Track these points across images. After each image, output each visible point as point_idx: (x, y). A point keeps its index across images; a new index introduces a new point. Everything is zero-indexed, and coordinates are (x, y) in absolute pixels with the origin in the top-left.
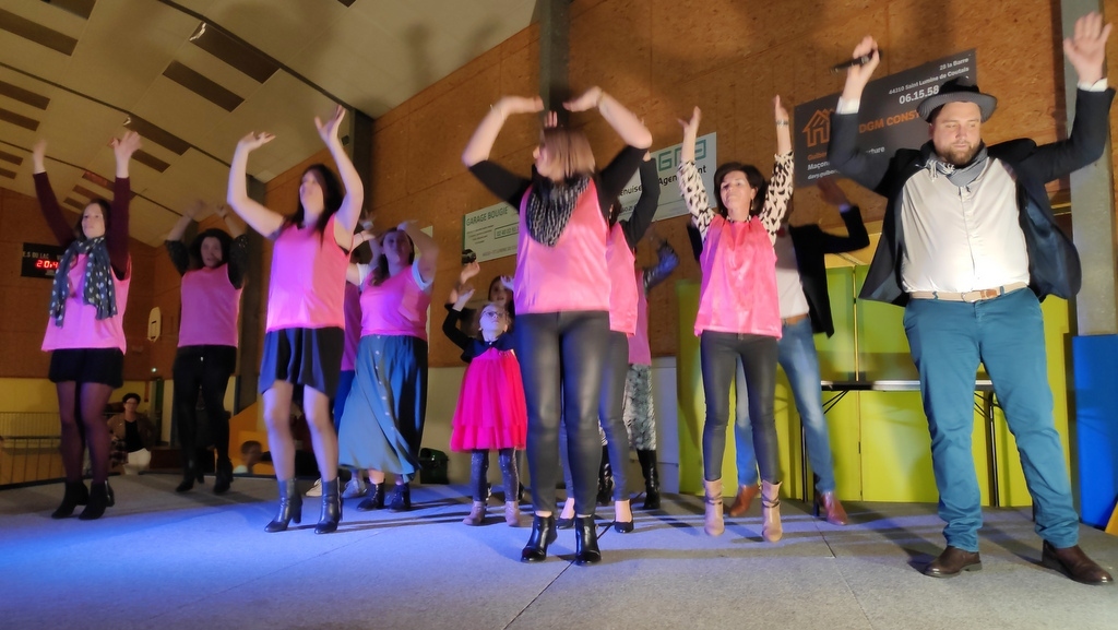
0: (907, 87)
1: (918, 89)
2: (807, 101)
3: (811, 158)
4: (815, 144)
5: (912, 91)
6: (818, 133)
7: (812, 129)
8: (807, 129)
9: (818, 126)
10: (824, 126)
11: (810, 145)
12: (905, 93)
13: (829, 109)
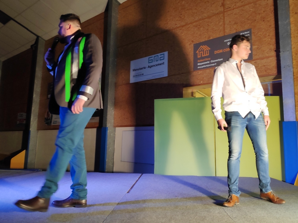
2: (198, 43)
3: (199, 61)
4: (200, 57)
6: (201, 53)
7: (199, 52)
8: (197, 52)
9: (201, 51)
10: (203, 51)
11: (198, 57)
12: (229, 41)
13: (205, 46)
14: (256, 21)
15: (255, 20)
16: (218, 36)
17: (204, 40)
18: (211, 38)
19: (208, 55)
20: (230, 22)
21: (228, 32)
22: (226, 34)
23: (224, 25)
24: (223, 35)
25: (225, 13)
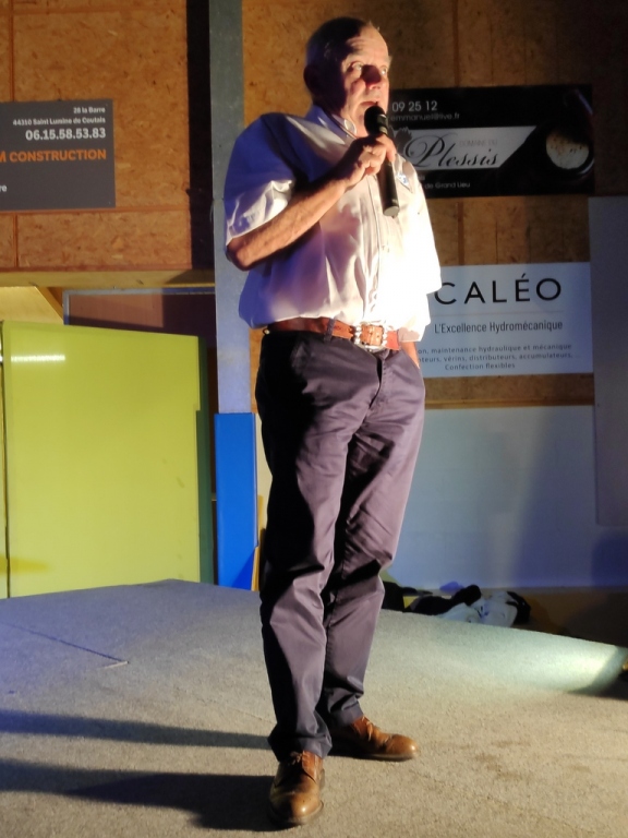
1: (49, 127)
12: (33, 128)
14: (129, 78)
15: (126, 74)
20: (35, 55)
21: (25, 91)
22: (19, 98)
23: (13, 60)
24: (8, 98)
25: (16, 18)
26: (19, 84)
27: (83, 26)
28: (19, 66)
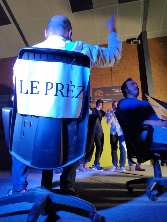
0: (116, 89)
1: (118, 90)
2: (95, 88)
3: (96, 98)
4: (97, 96)
5: (117, 90)
6: (98, 94)
7: (96, 93)
8: (95, 93)
9: (97, 93)
10: (99, 93)
11: (96, 96)
12: (116, 90)
13: (100, 90)
16: (108, 86)
17: (99, 87)
18: (104, 87)
19: (102, 95)
20: (115, 80)
21: (114, 85)
22: (113, 86)
23: (112, 81)
24: (111, 86)
25: (112, 75)
26: (113, 84)
27: (123, 75)
28: (113, 81)
